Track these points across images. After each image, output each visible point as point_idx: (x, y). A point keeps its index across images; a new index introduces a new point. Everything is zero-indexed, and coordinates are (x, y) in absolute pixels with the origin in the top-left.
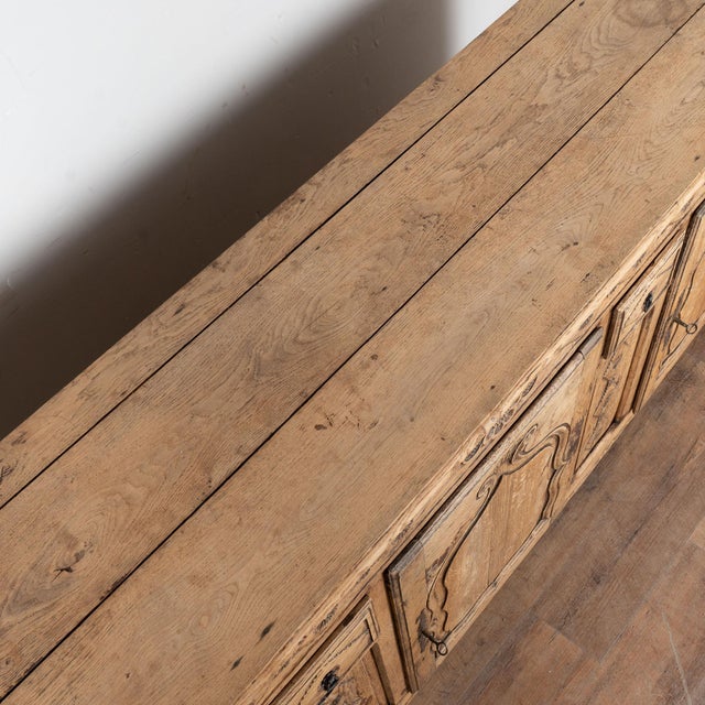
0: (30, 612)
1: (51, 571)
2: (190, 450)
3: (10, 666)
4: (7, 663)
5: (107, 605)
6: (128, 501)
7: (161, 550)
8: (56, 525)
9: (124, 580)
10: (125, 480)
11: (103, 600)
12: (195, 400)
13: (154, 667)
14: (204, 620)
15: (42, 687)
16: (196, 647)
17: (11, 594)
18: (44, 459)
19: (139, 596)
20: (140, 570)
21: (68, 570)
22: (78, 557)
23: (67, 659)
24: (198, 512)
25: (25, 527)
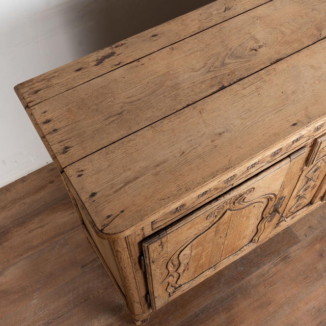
0: (238, 60)
1: (248, 49)
2: (311, 21)
3: (229, 77)
4: (228, 75)
5: (274, 66)
6: (282, 33)
7: (298, 53)
8: (250, 34)
9: (281, 59)
10: (281, 25)
11: (272, 64)
12: (314, 4)
13: (294, 92)
14: (317, 82)
15: (245, 87)
16: (313, 90)
17: (230, 53)
18: (245, 8)
19: (288, 67)
20: (288, 58)
21: (256, 50)
22: (260, 47)
23: (255, 80)
24: (315, 44)
25: (236, 30)
